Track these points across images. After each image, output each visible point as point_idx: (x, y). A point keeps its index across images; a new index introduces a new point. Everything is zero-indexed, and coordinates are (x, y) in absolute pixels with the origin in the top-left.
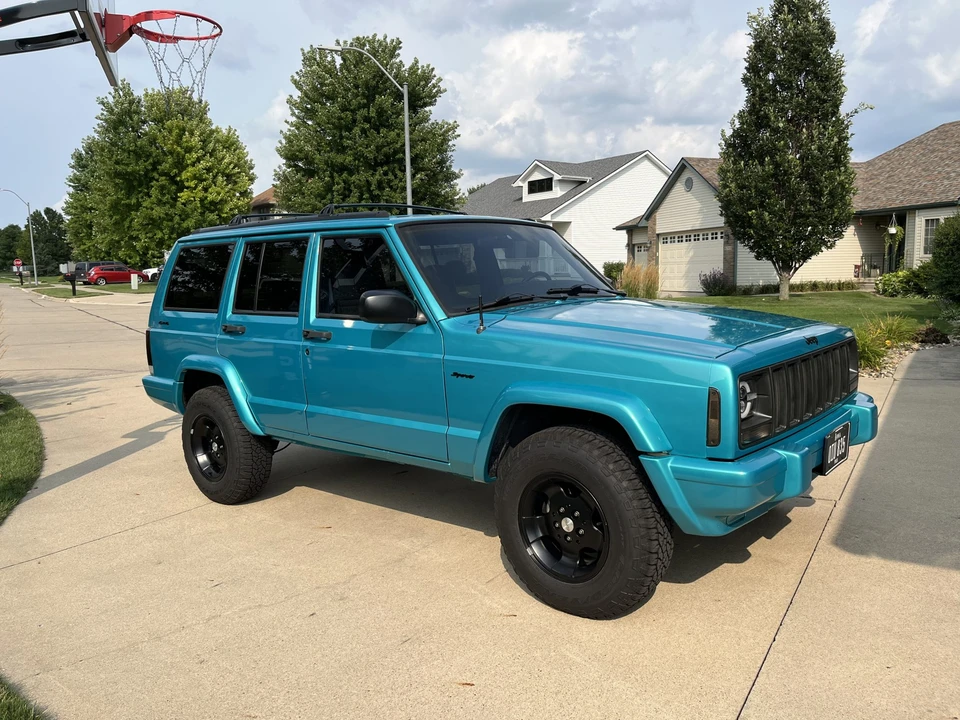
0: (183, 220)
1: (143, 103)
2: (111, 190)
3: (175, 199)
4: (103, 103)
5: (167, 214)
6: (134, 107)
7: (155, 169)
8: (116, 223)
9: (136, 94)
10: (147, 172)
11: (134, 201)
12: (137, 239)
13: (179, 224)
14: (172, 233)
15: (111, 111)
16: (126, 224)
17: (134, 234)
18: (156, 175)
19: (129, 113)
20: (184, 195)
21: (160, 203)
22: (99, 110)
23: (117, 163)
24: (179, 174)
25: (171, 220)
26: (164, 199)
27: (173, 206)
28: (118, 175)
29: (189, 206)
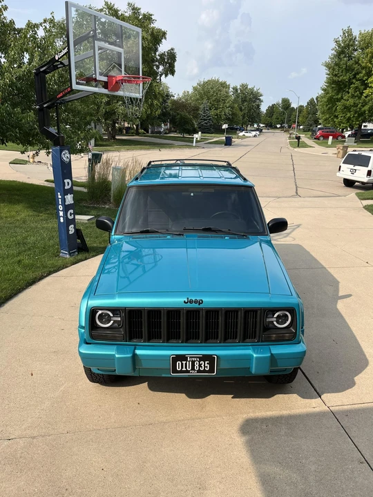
0: (363, 106)
1: (357, 39)
2: (330, 91)
3: (362, 93)
4: (336, 42)
5: (354, 103)
6: (351, 43)
7: (355, 77)
8: (329, 109)
9: (354, 34)
10: (350, 79)
11: (340, 96)
12: (337, 117)
13: (360, 109)
14: (356, 113)
15: (339, 45)
16: (334, 109)
17: (336, 114)
18: (354, 81)
19: (348, 46)
20: (367, 92)
21: (353, 96)
22: (334, 45)
23: (336, 75)
24: (367, 80)
25: (357, 106)
26: (356, 94)
27: (360, 98)
28: (334, 82)
29: (368, 98)
